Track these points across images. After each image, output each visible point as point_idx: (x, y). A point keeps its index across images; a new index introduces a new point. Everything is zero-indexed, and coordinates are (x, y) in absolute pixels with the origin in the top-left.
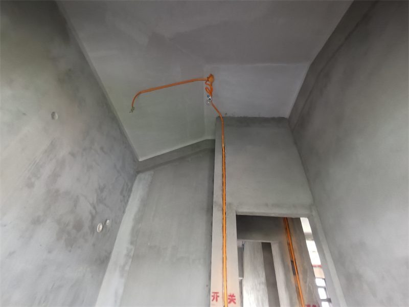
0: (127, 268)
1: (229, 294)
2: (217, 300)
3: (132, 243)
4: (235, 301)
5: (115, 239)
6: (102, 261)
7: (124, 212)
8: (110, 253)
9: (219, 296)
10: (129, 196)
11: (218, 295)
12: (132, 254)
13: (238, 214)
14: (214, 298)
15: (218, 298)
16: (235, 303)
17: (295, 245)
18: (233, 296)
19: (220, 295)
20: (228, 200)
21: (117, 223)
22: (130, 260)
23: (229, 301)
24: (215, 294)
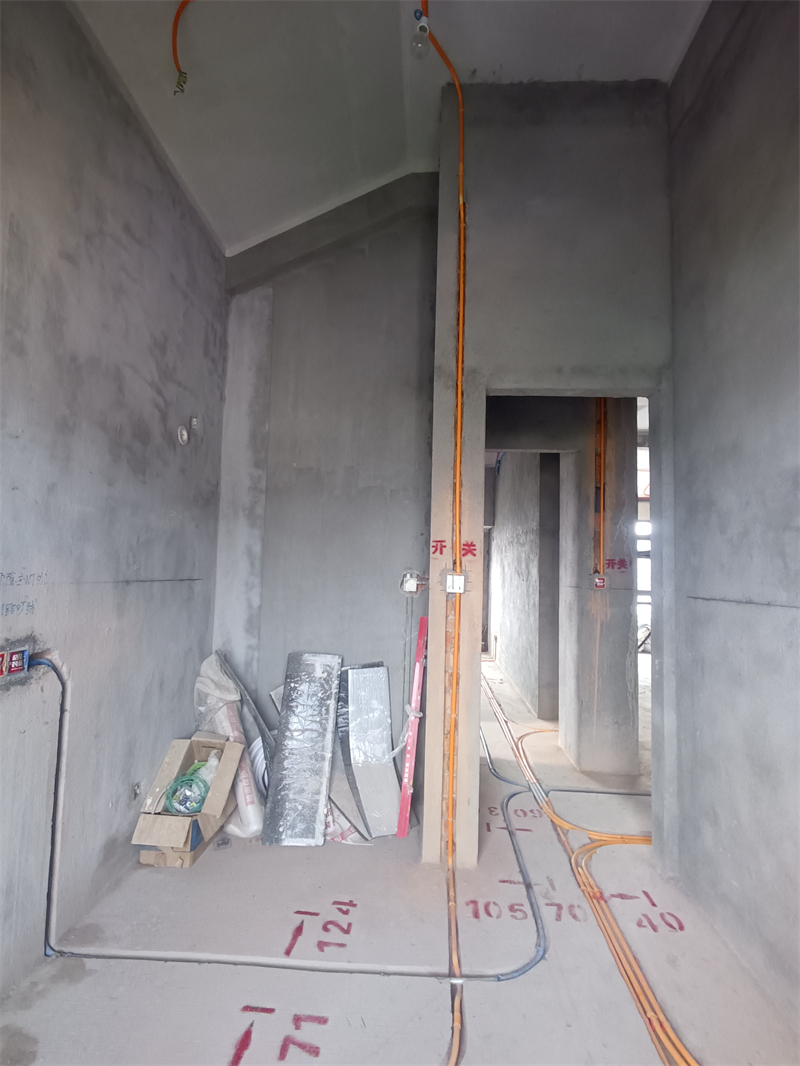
0: (259, 511)
1: (463, 542)
2: (441, 553)
3: (257, 465)
4: (474, 552)
5: (220, 457)
6: (206, 501)
7: (222, 398)
8: (217, 485)
9: (444, 547)
10: (225, 359)
11: (444, 544)
12: (263, 485)
13: (491, 395)
14: (436, 550)
16: (475, 555)
17: (610, 457)
19: (448, 544)
20: (470, 361)
21: (214, 424)
22: (264, 497)
23: (463, 552)
24: (439, 544)
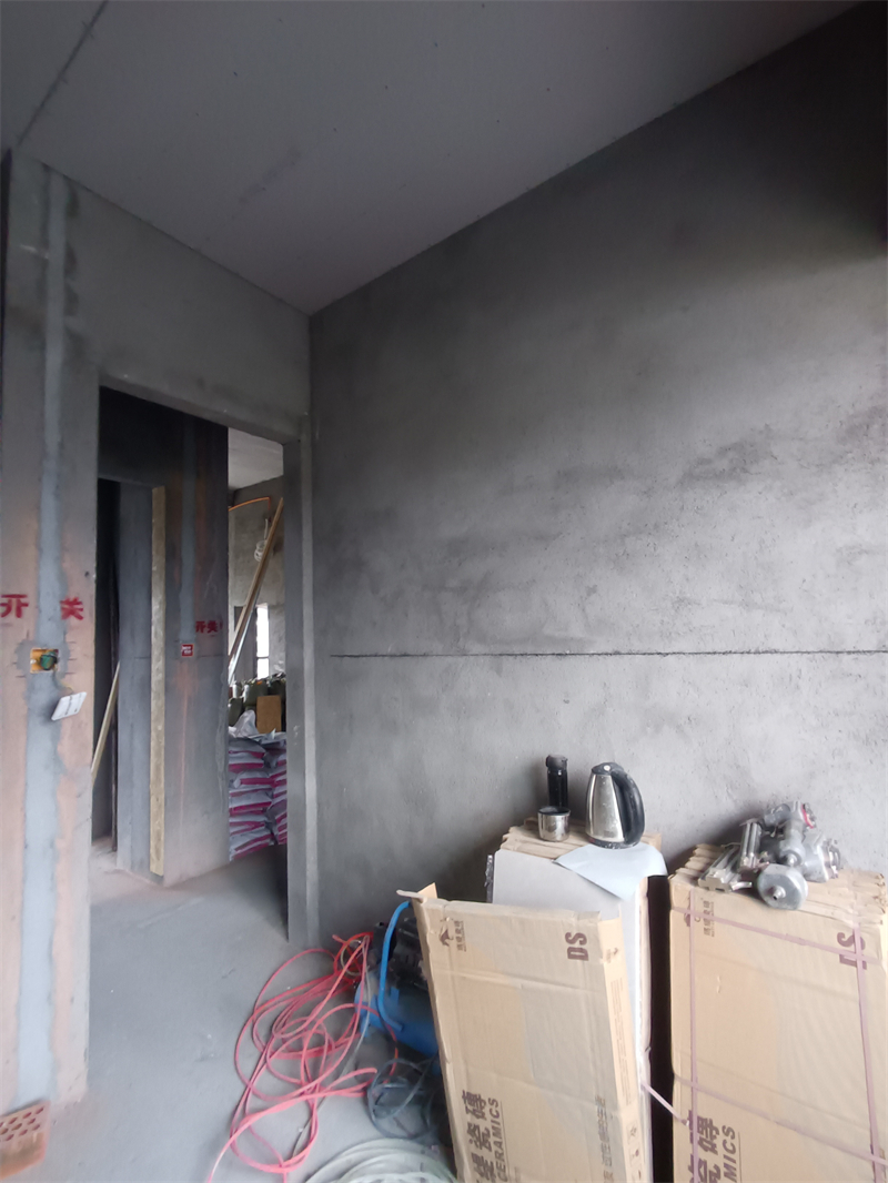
2: (19, 614)
4: (81, 613)
9: (26, 605)
11: (23, 600)
13: (108, 385)
14: (8, 610)
15: (25, 610)
16: (80, 618)
18: (76, 602)
19: (32, 600)
23: (61, 614)
24: (14, 600)
